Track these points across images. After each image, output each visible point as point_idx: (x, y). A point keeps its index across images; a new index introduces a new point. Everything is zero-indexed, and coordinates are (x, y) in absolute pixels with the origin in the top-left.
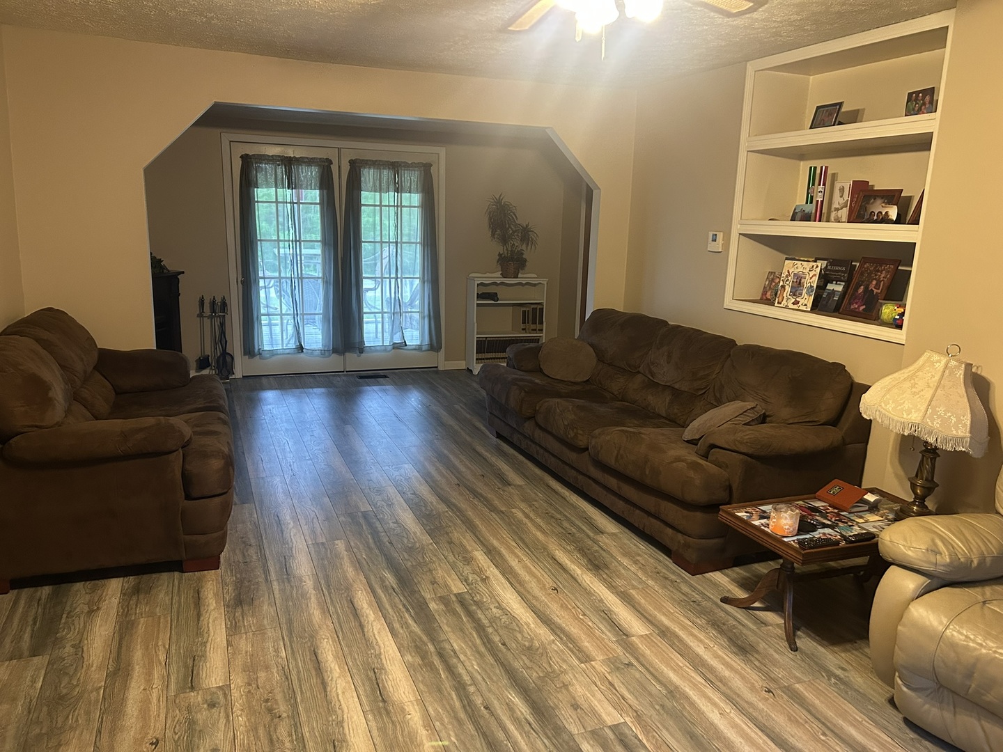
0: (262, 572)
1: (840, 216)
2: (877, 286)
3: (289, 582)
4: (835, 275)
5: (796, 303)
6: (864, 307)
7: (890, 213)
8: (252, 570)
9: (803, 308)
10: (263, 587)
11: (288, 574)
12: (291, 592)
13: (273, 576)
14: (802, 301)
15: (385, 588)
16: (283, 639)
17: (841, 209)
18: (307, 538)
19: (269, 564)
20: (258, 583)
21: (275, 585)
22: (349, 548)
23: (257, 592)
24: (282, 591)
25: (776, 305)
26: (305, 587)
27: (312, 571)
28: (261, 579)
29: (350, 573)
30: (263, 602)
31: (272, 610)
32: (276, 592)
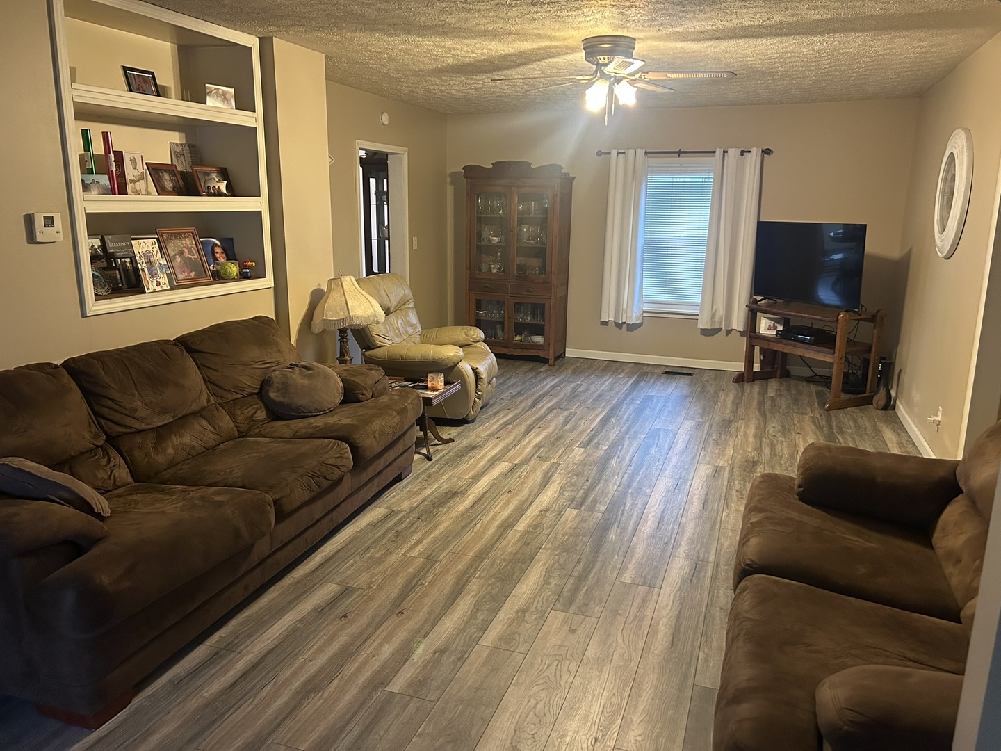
0: (719, 574)
1: (138, 189)
2: (190, 252)
3: (698, 557)
4: (122, 252)
5: (158, 284)
6: (194, 273)
7: (221, 188)
8: (728, 579)
9: (165, 287)
10: (723, 561)
11: (696, 564)
12: (701, 548)
13: (710, 567)
14: (162, 281)
15: (625, 529)
16: (721, 521)
17: (138, 181)
18: (655, 597)
19: (710, 580)
20: (727, 564)
21: (712, 558)
22: (623, 569)
23: (729, 558)
24: (708, 551)
25: (147, 291)
26: (687, 548)
27: (673, 559)
28: (722, 567)
29: (641, 547)
30: (727, 548)
31: (722, 540)
32: (713, 552)
